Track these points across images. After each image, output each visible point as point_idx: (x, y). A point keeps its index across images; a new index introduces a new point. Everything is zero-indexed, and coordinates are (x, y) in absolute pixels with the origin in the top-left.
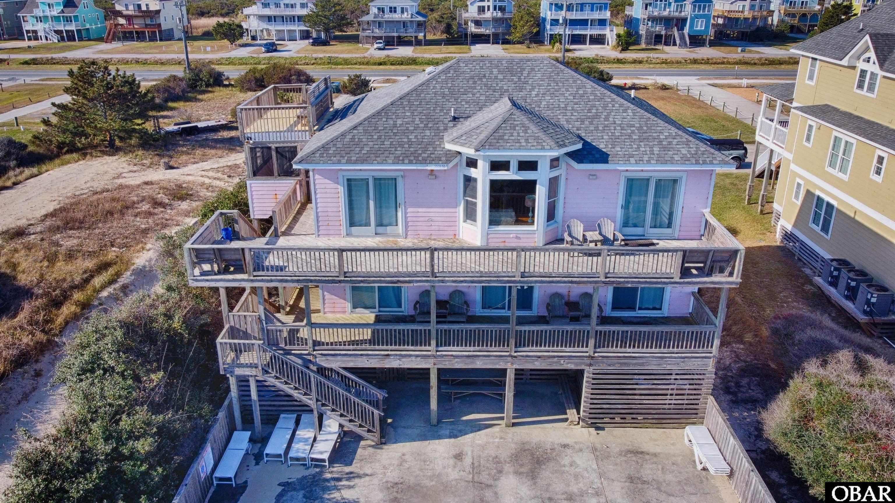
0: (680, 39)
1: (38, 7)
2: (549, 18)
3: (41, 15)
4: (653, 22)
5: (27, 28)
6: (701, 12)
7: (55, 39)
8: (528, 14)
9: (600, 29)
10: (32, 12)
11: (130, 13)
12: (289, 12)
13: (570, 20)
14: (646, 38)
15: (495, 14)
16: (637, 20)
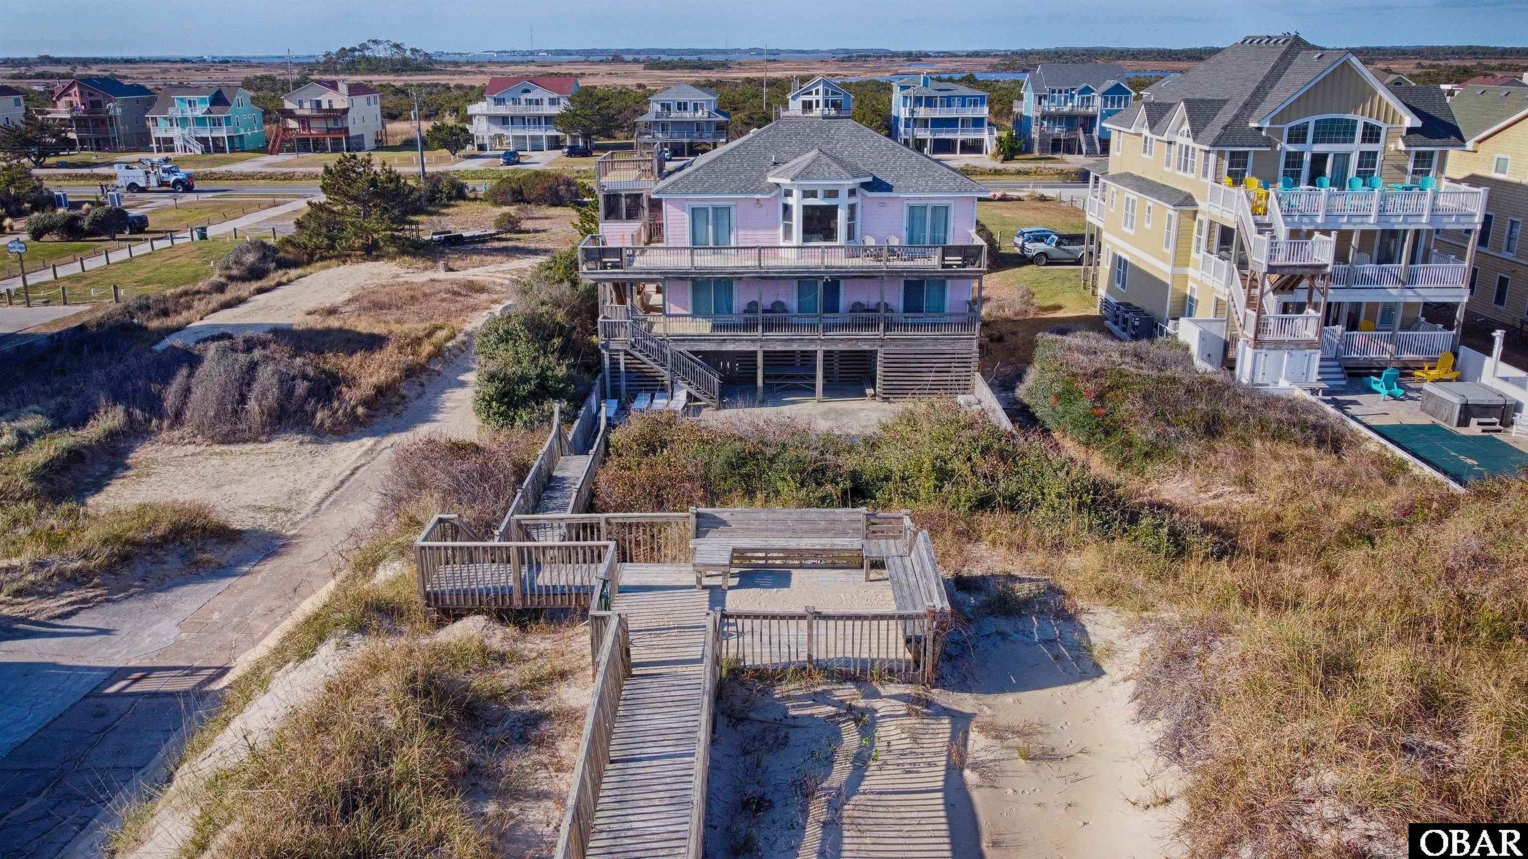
0: (1088, 144)
1: (173, 105)
2: (902, 116)
3: (180, 115)
4: (1049, 122)
5: (157, 135)
6: (1116, 107)
7: (198, 150)
8: (874, 112)
9: (975, 131)
10: (166, 112)
11: (307, 113)
12: (534, 111)
13: (933, 119)
14: (1040, 144)
15: (826, 112)
16: (1028, 119)
